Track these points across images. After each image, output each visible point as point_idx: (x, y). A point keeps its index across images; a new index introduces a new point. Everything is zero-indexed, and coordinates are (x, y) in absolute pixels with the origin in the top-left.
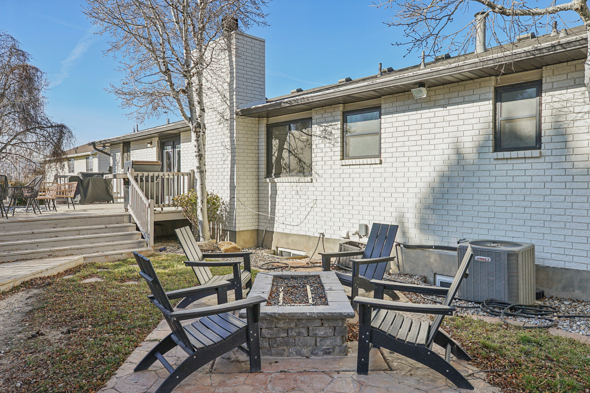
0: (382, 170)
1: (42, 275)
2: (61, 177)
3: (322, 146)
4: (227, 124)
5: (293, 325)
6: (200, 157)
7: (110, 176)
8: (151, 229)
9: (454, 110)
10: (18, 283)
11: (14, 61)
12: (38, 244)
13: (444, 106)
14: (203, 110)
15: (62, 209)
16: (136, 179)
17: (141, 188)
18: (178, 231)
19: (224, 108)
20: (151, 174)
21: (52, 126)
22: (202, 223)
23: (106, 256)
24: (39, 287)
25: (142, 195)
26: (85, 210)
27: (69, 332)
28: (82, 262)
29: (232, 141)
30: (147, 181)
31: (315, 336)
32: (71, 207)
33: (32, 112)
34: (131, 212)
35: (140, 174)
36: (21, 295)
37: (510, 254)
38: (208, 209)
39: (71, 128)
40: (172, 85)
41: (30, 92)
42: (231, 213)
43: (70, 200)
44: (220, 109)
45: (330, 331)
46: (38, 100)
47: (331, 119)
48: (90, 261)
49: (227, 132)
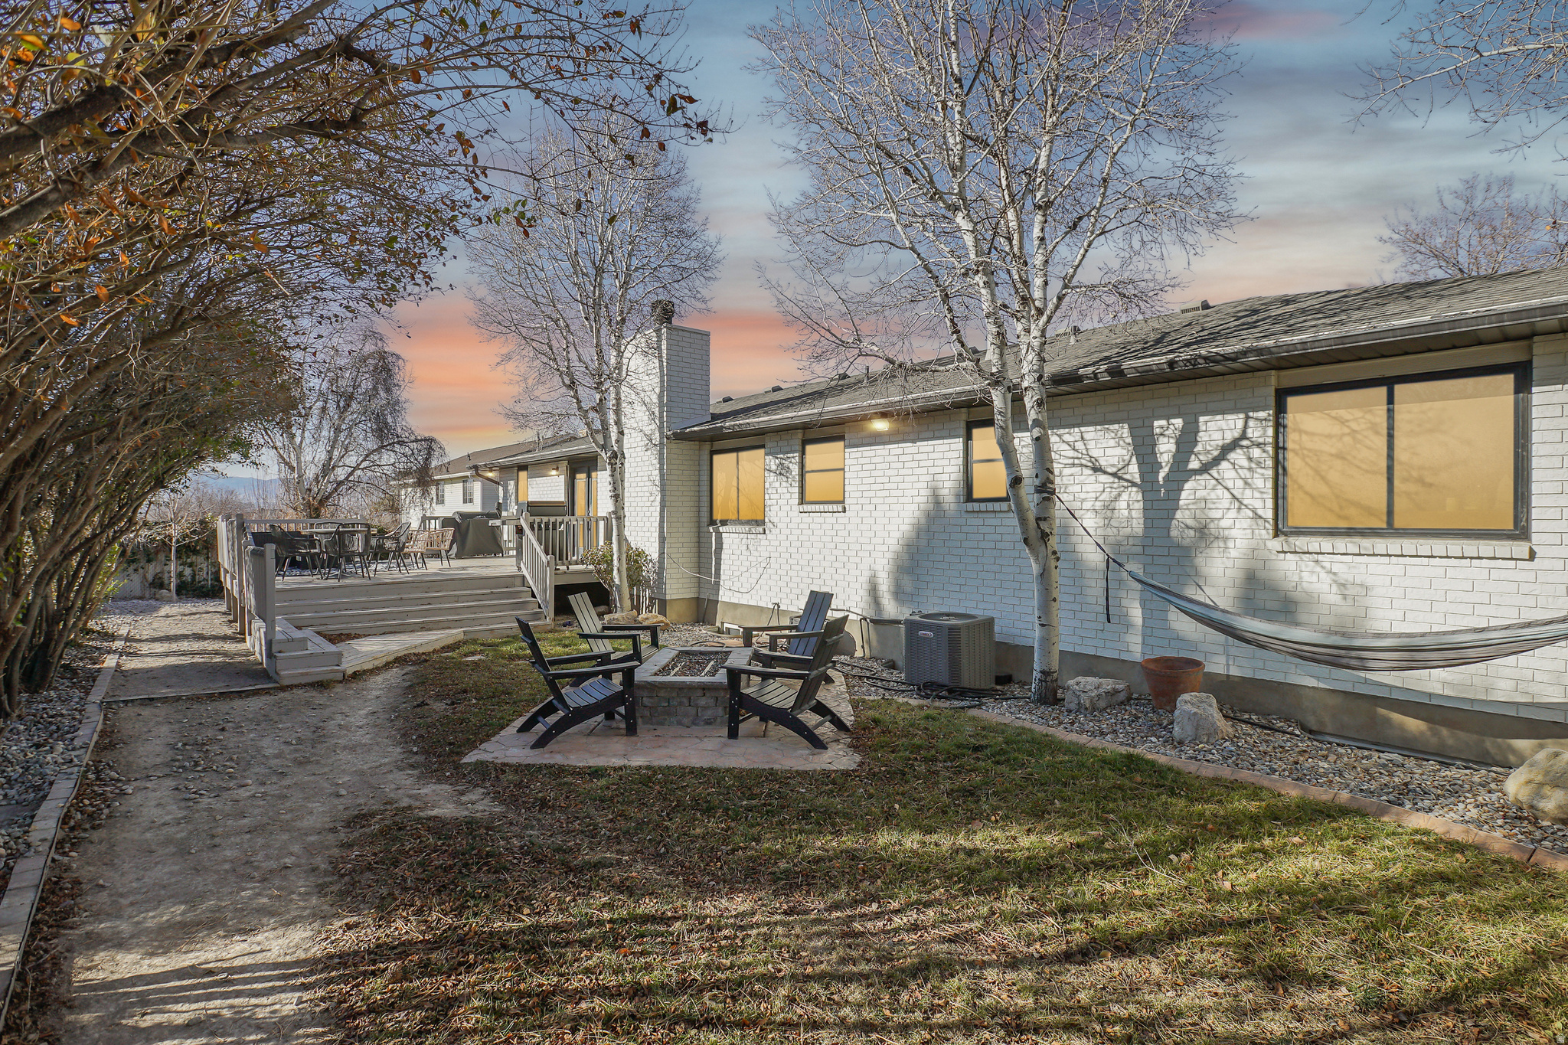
0: (846, 520)
1: (416, 651)
2: (430, 518)
3: (777, 484)
4: (655, 451)
5: (674, 694)
6: (617, 497)
7: (497, 522)
8: (550, 595)
9: (925, 446)
10: (391, 658)
11: (369, 348)
12: (408, 614)
13: (914, 441)
14: (621, 433)
15: (434, 566)
16: (532, 528)
17: (539, 540)
18: (571, 598)
19: (651, 428)
20: (552, 519)
21: (416, 441)
22: (619, 588)
23: (492, 630)
24: (414, 663)
25: (539, 549)
26: (464, 568)
27: (453, 703)
28: (461, 637)
29: (662, 475)
30: (547, 528)
31: (697, 706)
32: (446, 563)
33: (390, 420)
34: (525, 572)
35: (538, 519)
36: (395, 673)
37: (953, 630)
38: (628, 569)
39: (444, 443)
40: (579, 402)
41: (388, 390)
42: (660, 572)
43: (443, 554)
44: (647, 430)
45: (711, 702)
46: (398, 402)
47: (787, 449)
48: (472, 636)
49: (656, 462)
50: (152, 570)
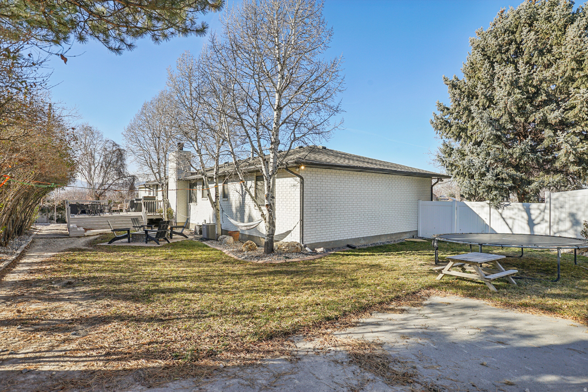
3: (199, 193)
8: (146, 221)
11: (115, 148)
14: (168, 178)
20: (151, 201)
21: (130, 176)
25: (144, 209)
30: (149, 203)
32: (125, 213)
33: (122, 170)
34: (142, 215)
35: (146, 201)
38: (168, 214)
39: (138, 177)
42: (176, 215)
47: (200, 184)
49: (175, 186)
50: (50, 215)
